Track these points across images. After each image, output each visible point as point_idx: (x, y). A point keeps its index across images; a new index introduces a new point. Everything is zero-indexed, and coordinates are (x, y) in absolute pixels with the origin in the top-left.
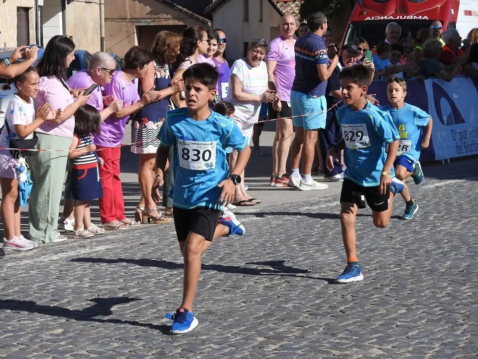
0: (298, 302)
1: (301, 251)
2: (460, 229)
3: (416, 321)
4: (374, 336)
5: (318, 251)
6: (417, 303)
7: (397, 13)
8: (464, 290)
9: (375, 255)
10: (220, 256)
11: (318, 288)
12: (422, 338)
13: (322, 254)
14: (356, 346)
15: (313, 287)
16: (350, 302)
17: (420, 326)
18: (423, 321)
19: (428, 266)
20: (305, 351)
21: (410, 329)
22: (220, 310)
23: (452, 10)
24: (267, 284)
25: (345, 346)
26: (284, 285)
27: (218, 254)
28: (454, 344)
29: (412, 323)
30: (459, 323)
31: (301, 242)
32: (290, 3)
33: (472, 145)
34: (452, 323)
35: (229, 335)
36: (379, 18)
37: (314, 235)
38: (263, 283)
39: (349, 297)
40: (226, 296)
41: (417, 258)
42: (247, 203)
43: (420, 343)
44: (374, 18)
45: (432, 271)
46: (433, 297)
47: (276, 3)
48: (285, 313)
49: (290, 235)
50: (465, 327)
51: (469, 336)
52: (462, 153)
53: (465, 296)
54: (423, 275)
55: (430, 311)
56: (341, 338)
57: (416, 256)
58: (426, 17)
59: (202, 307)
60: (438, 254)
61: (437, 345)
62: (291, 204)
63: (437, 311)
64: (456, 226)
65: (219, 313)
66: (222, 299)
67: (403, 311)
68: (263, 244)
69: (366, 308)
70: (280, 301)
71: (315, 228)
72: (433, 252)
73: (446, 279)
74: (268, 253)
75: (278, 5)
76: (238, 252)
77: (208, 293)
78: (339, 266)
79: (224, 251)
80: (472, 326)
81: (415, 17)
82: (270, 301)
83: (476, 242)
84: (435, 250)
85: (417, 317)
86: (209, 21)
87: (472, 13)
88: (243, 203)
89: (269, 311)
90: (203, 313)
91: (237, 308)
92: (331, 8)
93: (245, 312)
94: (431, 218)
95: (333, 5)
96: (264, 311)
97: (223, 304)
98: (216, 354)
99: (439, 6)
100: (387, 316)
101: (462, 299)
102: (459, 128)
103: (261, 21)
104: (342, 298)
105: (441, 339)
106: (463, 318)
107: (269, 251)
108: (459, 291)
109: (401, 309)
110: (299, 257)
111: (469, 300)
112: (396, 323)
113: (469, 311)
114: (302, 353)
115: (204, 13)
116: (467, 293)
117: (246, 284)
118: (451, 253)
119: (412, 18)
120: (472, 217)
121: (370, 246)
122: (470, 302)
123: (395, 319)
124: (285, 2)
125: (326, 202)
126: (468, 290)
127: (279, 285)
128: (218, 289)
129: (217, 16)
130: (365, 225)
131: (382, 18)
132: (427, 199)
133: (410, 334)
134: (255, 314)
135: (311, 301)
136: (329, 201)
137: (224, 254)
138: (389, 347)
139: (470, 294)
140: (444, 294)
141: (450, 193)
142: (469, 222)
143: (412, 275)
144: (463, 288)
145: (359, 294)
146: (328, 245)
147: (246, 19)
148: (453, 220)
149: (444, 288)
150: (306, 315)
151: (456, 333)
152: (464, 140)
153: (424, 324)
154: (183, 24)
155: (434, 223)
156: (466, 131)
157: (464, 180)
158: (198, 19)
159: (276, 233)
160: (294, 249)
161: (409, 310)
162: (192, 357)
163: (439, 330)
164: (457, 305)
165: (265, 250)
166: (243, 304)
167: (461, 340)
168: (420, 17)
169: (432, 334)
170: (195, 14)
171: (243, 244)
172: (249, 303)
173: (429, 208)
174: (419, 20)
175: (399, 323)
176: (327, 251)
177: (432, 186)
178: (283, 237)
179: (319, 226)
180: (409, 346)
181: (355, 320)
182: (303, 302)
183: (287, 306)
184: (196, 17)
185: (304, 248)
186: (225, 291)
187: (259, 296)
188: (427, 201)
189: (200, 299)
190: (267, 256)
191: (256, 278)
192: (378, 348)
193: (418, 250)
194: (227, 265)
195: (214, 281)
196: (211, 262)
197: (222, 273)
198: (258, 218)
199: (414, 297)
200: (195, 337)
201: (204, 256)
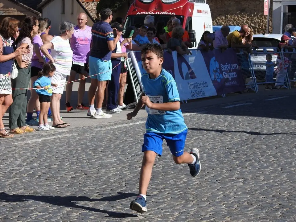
0: (92, 187)
1: (94, 156)
2: (192, 143)
3: (164, 198)
5: (105, 155)
6: (165, 188)
7: (156, 10)
8: (194, 180)
9: (140, 158)
10: (44, 158)
11: (104, 178)
12: (167, 209)
13: (107, 157)
15: (102, 177)
16: (124, 187)
17: (166, 201)
18: (169, 199)
19: (172, 165)
20: (96, 216)
21: (161, 203)
22: (43, 191)
23: (190, 9)
24: (73, 176)
26: (83, 176)
27: (43, 157)
28: (187, 213)
29: (161, 200)
30: (190, 200)
31: (95, 150)
32: (90, 3)
33: (200, 92)
34: (187, 200)
35: (48, 207)
36: (145, 13)
37: (102, 146)
38: (70, 175)
39: (123, 184)
40: (47, 183)
41: (165, 160)
42: (61, 126)
43: (166, 212)
44: (142, 13)
45: (174, 168)
46: (175, 184)
47: (82, 3)
48: (84, 193)
49: (88, 146)
50: (194, 202)
51: (196, 208)
52: (194, 97)
53: (194, 183)
54: (169, 171)
55: (173, 193)
56: (117, 209)
57: (165, 159)
58: (174, 13)
59: (32, 190)
61: (177, 213)
62: (89, 126)
63: (177, 193)
64: (190, 141)
65: (43, 193)
66: (44, 185)
67: (156, 192)
68: (71, 151)
69: (134, 191)
70: (81, 186)
71: (103, 141)
73: (183, 173)
75: (83, 4)
76: (55, 156)
77: (36, 181)
78: (118, 164)
79: (46, 155)
80: (198, 202)
81: (167, 13)
82: (74, 186)
83: (201, 151)
85: (165, 196)
86: (40, 13)
87: (202, 12)
88: (59, 126)
89: (74, 192)
90: (32, 193)
91: (54, 190)
92: (116, 7)
93: (59, 192)
95: (117, 5)
96: (70, 192)
97: (45, 188)
98: (40, 219)
99: (182, 7)
101: (192, 186)
102: (192, 81)
103: (72, 13)
104: (119, 184)
105: (179, 210)
106: (193, 197)
107: (74, 155)
108: (191, 181)
109: (155, 191)
110: (93, 159)
111: (197, 186)
112: (152, 200)
113: (197, 193)
114: (94, 218)
115: (37, 8)
116: (195, 182)
117: (59, 175)
119: (165, 14)
120: (199, 136)
121: (137, 153)
122: (197, 187)
124: (88, 3)
125: (110, 126)
126: (197, 180)
127: (80, 176)
128: (42, 178)
129: (45, 10)
130: (135, 140)
131: (147, 13)
133: (160, 206)
134: (65, 194)
135: (100, 186)
136: (113, 125)
138: (148, 214)
139: (197, 182)
140: (181, 182)
141: (187, 121)
142: (198, 138)
143: (163, 171)
144: (193, 179)
145: (129, 182)
146: (111, 152)
147: (63, 12)
148: (188, 137)
149: (182, 179)
150: (97, 195)
151: (188, 206)
152: (196, 89)
153: (169, 200)
154: (24, 14)
156: (197, 84)
157: (195, 113)
158: (33, 12)
159: (79, 144)
160: (90, 154)
161: (160, 192)
162: (25, 220)
163: (178, 204)
164: (190, 189)
165: (72, 155)
166: (58, 188)
167: (191, 210)
168: (170, 13)
169: (174, 206)
170: (31, 9)
171: (59, 151)
172: (61, 187)
174: (169, 15)
175: (154, 200)
176: (110, 156)
178: (83, 146)
179: (106, 140)
180: (160, 213)
182: (95, 187)
183: (85, 189)
184: (32, 10)
185: (96, 154)
186: (46, 180)
187: (68, 183)
189: (31, 184)
190: (74, 158)
191: (66, 172)
192: (141, 215)
193: (166, 156)
194: (49, 164)
195: (40, 174)
196: (38, 162)
197: (45, 169)
198: (68, 135)
199: (164, 184)
200: (27, 208)
201: (34, 158)
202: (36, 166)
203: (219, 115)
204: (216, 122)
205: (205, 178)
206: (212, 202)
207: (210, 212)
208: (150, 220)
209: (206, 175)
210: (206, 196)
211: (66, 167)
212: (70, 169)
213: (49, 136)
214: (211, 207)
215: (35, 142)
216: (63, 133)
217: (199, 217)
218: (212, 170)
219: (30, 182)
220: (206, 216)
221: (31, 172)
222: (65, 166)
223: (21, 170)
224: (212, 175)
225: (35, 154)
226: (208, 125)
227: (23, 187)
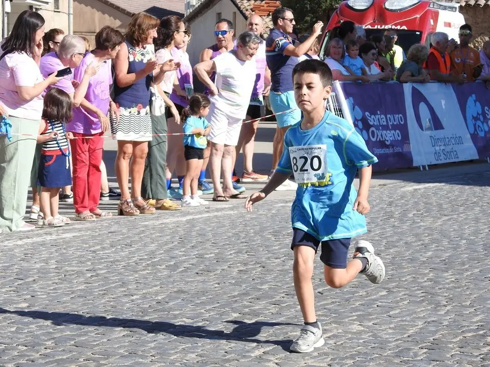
0: (274, 285)
1: (276, 241)
2: (441, 225)
3: (397, 302)
4: (354, 314)
6: (397, 287)
8: (447, 276)
10: (192, 245)
12: (404, 316)
14: (335, 322)
17: (401, 306)
18: (405, 302)
19: (408, 256)
21: (392, 308)
22: (193, 289)
24: (242, 268)
25: (324, 322)
26: (259, 270)
27: (190, 242)
28: (438, 323)
29: (393, 303)
30: (442, 304)
31: (276, 233)
33: (451, 152)
34: (435, 304)
35: (203, 311)
37: (289, 228)
38: (238, 267)
40: (198, 278)
43: (403, 321)
45: (412, 260)
46: (415, 282)
48: (261, 293)
49: (265, 227)
50: (448, 308)
51: (453, 316)
52: (441, 160)
53: (448, 281)
54: (404, 263)
55: (412, 294)
57: (396, 246)
59: (174, 287)
60: (418, 245)
61: (420, 323)
63: (419, 294)
64: (436, 222)
65: (193, 292)
66: (194, 281)
67: (384, 293)
68: (237, 235)
69: (345, 290)
70: (256, 283)
72: (414, 244)
73: (427, 266)
74: (242, 242)
76: (211, 241)
77: (180, 275)
80: (456, 307)
82: (245, 283)
84: (415, 242)
85: (399, 299)
87: (452, 25)
89: (244, 291)
90: (175, 292)
91: (211, 288)
93: (218, 292)
94: (411, 215)
96: (239, 291)
97: (195, 284)
100: (367, 297)
101: (445, 284)
104: (320, 281)
105: (423, 318)
106: (446, 300)
107: (243, 240)
108: (441, 277)
109: (382, 291)
110: (274, 246)
111: (452, 285)
112: (377, 303)
113: (452, 294)
116: (449, 279)
117: (219, 268)
118: (432, 245)
120: (452, 215)
122: (453, 287)
123: (376, 300)
126: (451, 277)
128: (191, 272)
132: (406, 199)
133: (391, 313)
134: (229, 293)
137: (196, 242)
138: (370, 324)
139: (453, 280)
140: (425, 279)
141: (429, 195)
142: (450, 219)
144: (446, 275)
148: (433, 217)
149: (425, 274)
150: (283, 295)
151: (439, 313)
152: (442, 147)
153: (406, 304)
155: (414, 220)
156: (445, 138)
157: (443, 184)
159: (250, 225)
160: (269, 239)
161: (390, 291)
163: (423, 310)
164: (440, 289)
165: (238, 239)
166: (217, 285)
167: (445, 319)
169: (415, 313)
171: (217, 234)
172: (223, 284)
173: (408, 207)
175: (380, 304)
177: (411, 189)
178: (257, 228)
180: (391, 323)
181: (334, 300)
182: (279, 284)
183: (263, 287)
185: (279, 238)
186: (197, 274)
187: (233, 279)
188: (406, 201)
189: (172, 280)
190: (241, 245)
191: (229, 263)
192: (359, 325)
193: (398, 242)
194: (200, 252)
195: (186, 265)
196: (183, 249)
197: (194, 258)
198: (232, 212)
199: (395, 282)
200: (166, 312)
201: (176, 243)
202: (179, 255)
203: (483, 187)
204: (480, 197)
205: (466, 274)
206: (479, 309)
207: (477, 322)
208: (375, 332)
209: (467, 270)
210: (469, 298)
211: (230, 257)
212: (236, 259)
213: (200, 213)
214: (478, 315)
215: (177, 221)
216: (222, 209)
217: (459, 329)
218: (477, 263)
219: (170, 277)
220: (471, 327)
221: (172, 263)
222: (228, 255)
223: (155, 260)
224: (477, 270)
225: (177, 238)
226: (465, 200)
227: (158, 283)
